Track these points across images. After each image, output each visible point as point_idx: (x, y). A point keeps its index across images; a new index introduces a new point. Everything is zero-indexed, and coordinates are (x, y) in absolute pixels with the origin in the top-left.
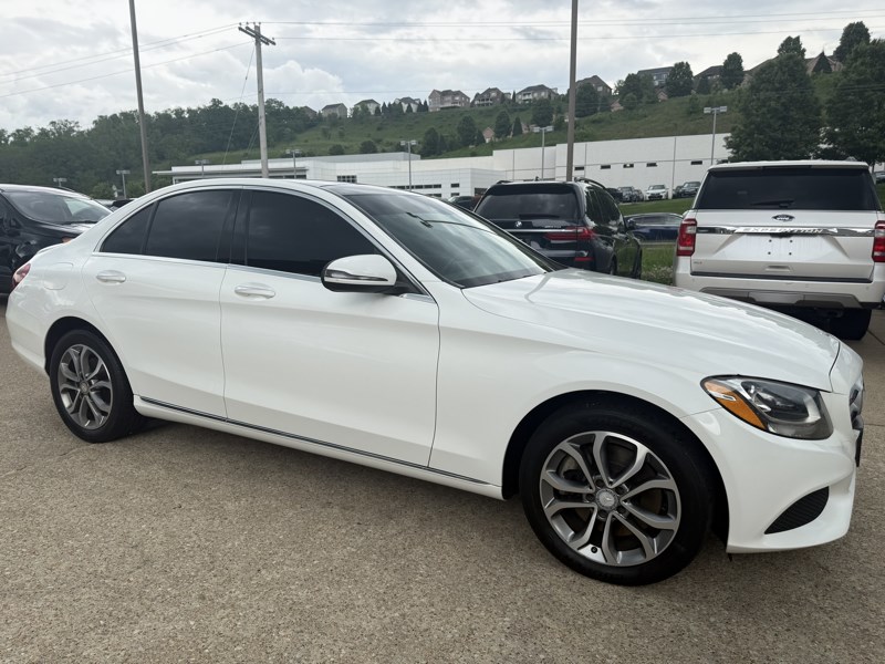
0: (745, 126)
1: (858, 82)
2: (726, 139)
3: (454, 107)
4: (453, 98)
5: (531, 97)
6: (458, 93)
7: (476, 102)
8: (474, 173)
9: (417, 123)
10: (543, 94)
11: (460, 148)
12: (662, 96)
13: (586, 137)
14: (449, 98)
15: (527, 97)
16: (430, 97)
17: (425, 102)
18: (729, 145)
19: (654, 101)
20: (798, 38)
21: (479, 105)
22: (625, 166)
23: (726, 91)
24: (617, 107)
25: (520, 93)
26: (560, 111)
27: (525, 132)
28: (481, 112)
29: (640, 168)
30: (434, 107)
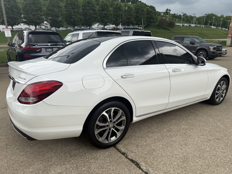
1: (29, 4)
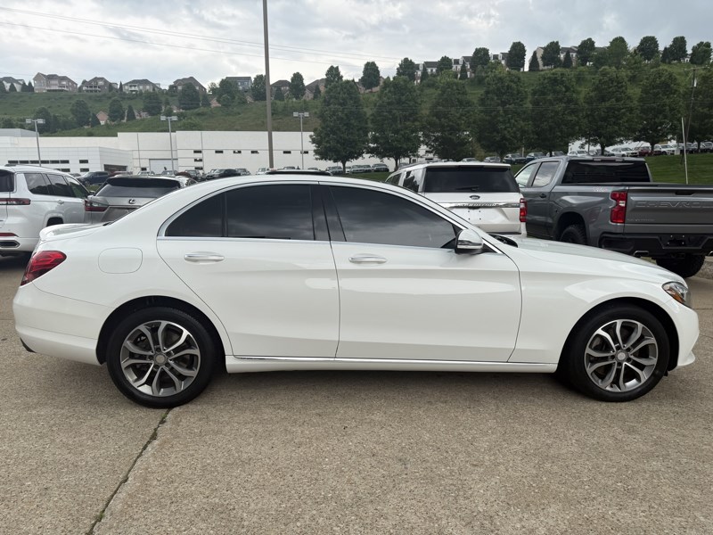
0: (322, 128)
2: (311, 136)
3: (62, 91)
4: (60, 83)
5: (137, 88)
6: (64, 78)
7: (84, 88)
8: (102, 151)
9: (24, 101)
10: (148, 87)
11: (75, 128)
12: (249, 99)
13: (195, 126)
14: (56, 82)
15: (133, 88)
16: (34, 79)
17: (30, 84)
18: (314, 141)
19: (245, 102)
20: (337, 67)
21: (87, 91)
22: (234, 152)
23: (294, 100)
24: (214, 103)
25: (127, 84)
26: (167, 103)
27: (138, 118)
28: (90, 98)
29: (246, 154)
30: (40, 88)
